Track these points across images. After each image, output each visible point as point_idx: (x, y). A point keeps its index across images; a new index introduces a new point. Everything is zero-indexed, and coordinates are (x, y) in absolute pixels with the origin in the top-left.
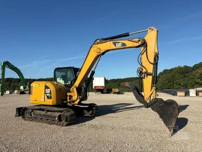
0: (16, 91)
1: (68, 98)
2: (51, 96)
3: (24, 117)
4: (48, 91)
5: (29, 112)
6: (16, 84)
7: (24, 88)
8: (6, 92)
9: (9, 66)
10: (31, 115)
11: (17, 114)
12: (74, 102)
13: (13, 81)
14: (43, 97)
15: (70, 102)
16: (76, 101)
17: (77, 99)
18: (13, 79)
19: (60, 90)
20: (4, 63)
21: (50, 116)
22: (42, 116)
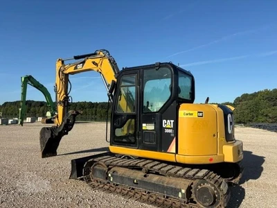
0: (40, 119)
3: (89, 181)
5: (101, 171)
6: (37, 109)
7: (52, 115)
8: (26, 119)
9: (32, 82)
11: (75, 173)
13: (33, 104)
18: (33, 101)
20: (25, 78)
21: (160, 187)
22: (137, 184)
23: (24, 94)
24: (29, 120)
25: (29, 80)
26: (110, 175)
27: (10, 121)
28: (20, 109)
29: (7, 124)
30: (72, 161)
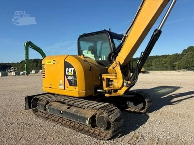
0: (40, 71)
1: (104, 83)
2: (76, 81)
4: (70, 71)
5: (42, 105)
9: (32, 46)
10: (45, 110)
11: (27, 106)
12: (116, 91)
14: (62, 82)
15: (109, 92)
16: (120, 89)
17: (123, 86)
19: (90, 70)
20: (27, 43)
21: (75, 116)
22: (62, 114)
23: (27, 55)
24: (33, 72)
25: (29, 44)
26: (47, 108)
27: (21, 73)
28: (25, 65)
29: (19, 75)
30: (25, 97)
